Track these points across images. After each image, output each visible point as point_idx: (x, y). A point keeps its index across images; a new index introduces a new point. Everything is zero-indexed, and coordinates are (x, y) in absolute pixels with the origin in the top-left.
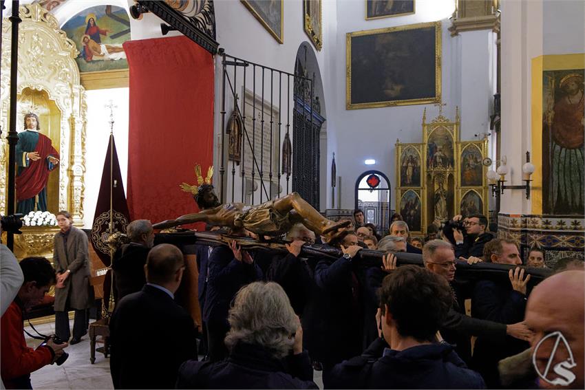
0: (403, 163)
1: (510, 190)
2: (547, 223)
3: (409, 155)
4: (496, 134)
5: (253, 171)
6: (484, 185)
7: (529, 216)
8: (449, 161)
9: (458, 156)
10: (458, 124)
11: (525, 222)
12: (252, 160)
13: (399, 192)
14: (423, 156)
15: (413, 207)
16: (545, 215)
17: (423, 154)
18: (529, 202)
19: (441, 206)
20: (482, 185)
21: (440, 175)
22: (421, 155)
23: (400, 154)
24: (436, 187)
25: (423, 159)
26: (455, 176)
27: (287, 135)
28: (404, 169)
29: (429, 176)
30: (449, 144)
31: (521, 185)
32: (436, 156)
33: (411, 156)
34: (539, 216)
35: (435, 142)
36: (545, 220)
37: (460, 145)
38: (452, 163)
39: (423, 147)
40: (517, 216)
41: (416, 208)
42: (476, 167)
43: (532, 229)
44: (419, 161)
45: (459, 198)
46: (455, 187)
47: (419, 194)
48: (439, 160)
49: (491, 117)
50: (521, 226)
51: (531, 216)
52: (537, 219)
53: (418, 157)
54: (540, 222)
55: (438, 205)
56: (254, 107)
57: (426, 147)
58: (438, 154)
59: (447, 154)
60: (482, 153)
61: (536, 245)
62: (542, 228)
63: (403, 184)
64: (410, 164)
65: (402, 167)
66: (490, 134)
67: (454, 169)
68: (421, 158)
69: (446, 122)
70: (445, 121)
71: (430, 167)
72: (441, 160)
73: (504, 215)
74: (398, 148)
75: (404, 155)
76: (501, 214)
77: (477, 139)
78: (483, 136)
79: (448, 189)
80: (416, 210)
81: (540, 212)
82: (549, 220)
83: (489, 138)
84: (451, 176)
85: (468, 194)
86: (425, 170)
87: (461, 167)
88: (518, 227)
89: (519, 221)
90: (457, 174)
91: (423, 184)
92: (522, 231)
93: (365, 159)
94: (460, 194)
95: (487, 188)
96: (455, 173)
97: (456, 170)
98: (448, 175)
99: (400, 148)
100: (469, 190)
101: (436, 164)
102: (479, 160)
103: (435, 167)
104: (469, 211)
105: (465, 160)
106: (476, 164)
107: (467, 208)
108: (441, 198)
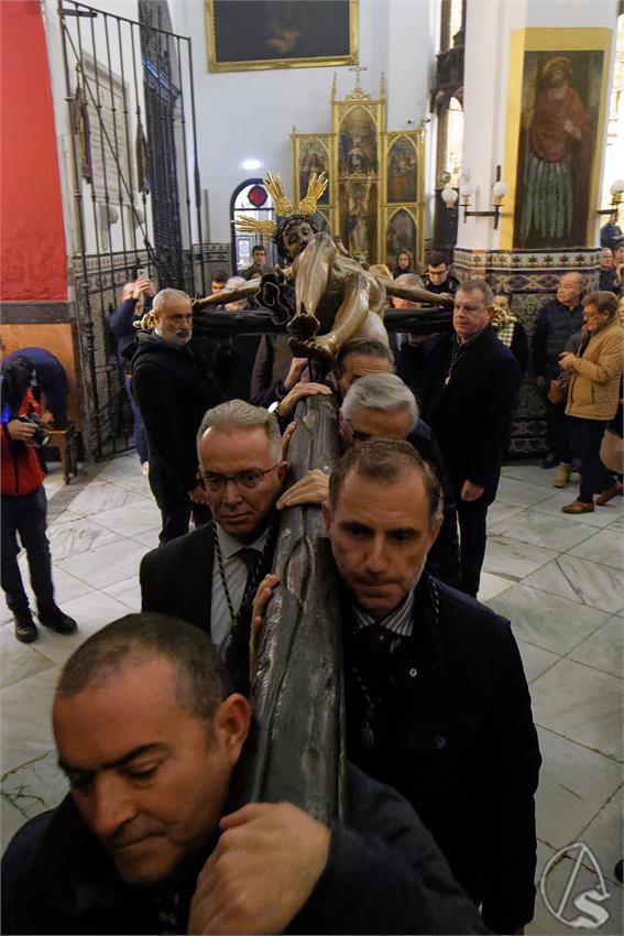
0: (303, 165)
1: (473, 218)
2: (517, 260)
3: (311, 153)
4: (436, 119)
5: (120, 194)
7: (496, 252)
8: (370, 163)
9: (383, 155)
10: (384, 102)
11: (490, 259)
12: (116, 177)
14: (333, 156)
16: (515, 249)
17: (333, 152)
18: (497, 233)
19: (359, 234)
21: (358, 186)
23: (298, 152)
24: (351, 204)
25: (333, 160)
26: (379, 189)
27: (140, 126)
28: (305, 177)
29: (342, 188)
30: (370, 136)
31: (487, 210)
32: (352, 156)
33: (315, 155)
34: (508, 252)
35: (351, 132)
36: (514, 256)
37: (386, 138)
38: (375, 165)
39: (332, 140)
40: (481, 251)
42: (409, 172)
43: (499, 269)
45: (383, 221)
46: (379, 205)
47: (328, 216)
48: (356, 162)
49: (431, 91)
50: (486, 266)
51: (499, 252)
52: (505, 255)
53: (325, 157)
54: (509, 259)
55: (355, 233)
56: (98, 84)
57: (337, 140)
58: (355, 151)
59: (367, 151)
61: (502, 289)
62: (511, 266)
64: (313, 168)
65: (302, 173)
66: (429, 121)
67: (377, 175)
68: (330, 158)
69: (366, 99)
70: (365, 96)
71: (343, 173)
72: (359, 162)
73: (463, 250)
74: (294, 141)
76: (458, 249)
77: (410, 128)
78: (419, 122)
81: (509, 246)
82: (520, 255)
83: (428, 126)
84: (374, 187)
85: (395, 215)
86: (336, 177)
88: (481, 266)
89: (483, 258)
90: (382, 184)
91: (334, 201)
92: (487, 271)
93: (243, 160)
94: (386, 216)
95: (424, 205)
96: (379, 183)
97: (379, 177)
98: (369, 185)
99: (298, 140)
100: (399, 208)
101: (352, 169)
102: (413, 162)
103: (351, 173)
104: (399, 240)
105: (393, 162)
106: (408, 168)
107: (394, 238)
108: (359, 222)
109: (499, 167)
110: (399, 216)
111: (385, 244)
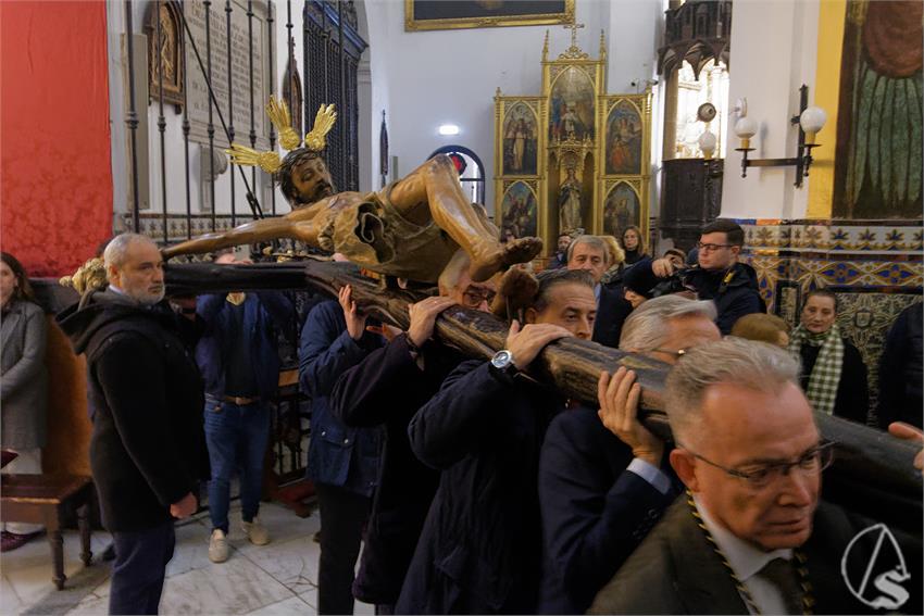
0: (507, 134)
1: (758, 170)
2: (840, 236)
3: (518, 117)
4: (664, 83)
5: (211, 126)
6: (643, 173)
7: (796, 222)
8: (586, 130)
9: (602, 120)
10: (603, 62)
11: (787, 235)
12: (206, 102)
13: (501, 184)
14: (542, 120)
15: (524, 211)
16: (836, 219)
17: (543, 117)
18: (801, 194)
19: (571, 209)
20: (640, 173)
21: (571, 154)
22: (538, 119)
23: (502, 116)
24: (563, 176)
25: (542, 125)
26: (596, 158)
28: (509, 145)
29: (552, 156)
30: (586, 101)
31: (783, 157)
32: (565, 121)
33: (522, 120)
34: (823, 223)
35: (564, 95)
36: (836, 229)
37: (605, 102)
38: (592, 132)
39: (543, 104)
40: (771, 222)
41: (530, 213)
42: (632, 140)
43: (809, 250)
44: (534, 130)
45: (600, 197)
46: (595, 177)
47: (535, 188)
48: (569, 128)
49: (660, 50)
50: (780, 244)
51: (806, 222)
52: (818, 228)
53: (533, 122)
54: (826, 235)
55: (566, 208)
57: (547, 103)
58: (568, 116)
59: (582, 116)
60: (642, 117)
62: (830, 246)
63: (508, 169)
64: (519, 135)
65: (506, 140)
66: (656, 83)
67: (594, 143)
68: (539, 123)
69: (582, 59)
70: (581, 56)
71: (554, 140)
72: (573, 128)
74: (498, 104)
75: (509, 118)
77: (634, 91)
78: (644, 85)
79: (584, 179)
80: (528, 217)
81: (825, 211)
82: (845, 229)
83: (655, 89)
84: (590, 156)
85: (614, 189)
86: (546, 145)
87: (607, 140)
88: (772, 244)
89: (776, 232)
90: (600, 154)
91: (542, 171)
92: (781, 254)
93: (440, 125)
94: (604, 189)
95: (650, 178)
96: (596, 152)
97: (597, 145)
98: (584, 154)
99: (502, 104)
100: (619, 181)
101: (564, 135)
102: (636, 129)
103: (562, 140)
104: (619, 216)
105: (613, 128)
106: (631, 136)
107: (613, 215)
108: (572, 195)
109: (804, 90)
110: (619, 190)
111: (602, 220)
